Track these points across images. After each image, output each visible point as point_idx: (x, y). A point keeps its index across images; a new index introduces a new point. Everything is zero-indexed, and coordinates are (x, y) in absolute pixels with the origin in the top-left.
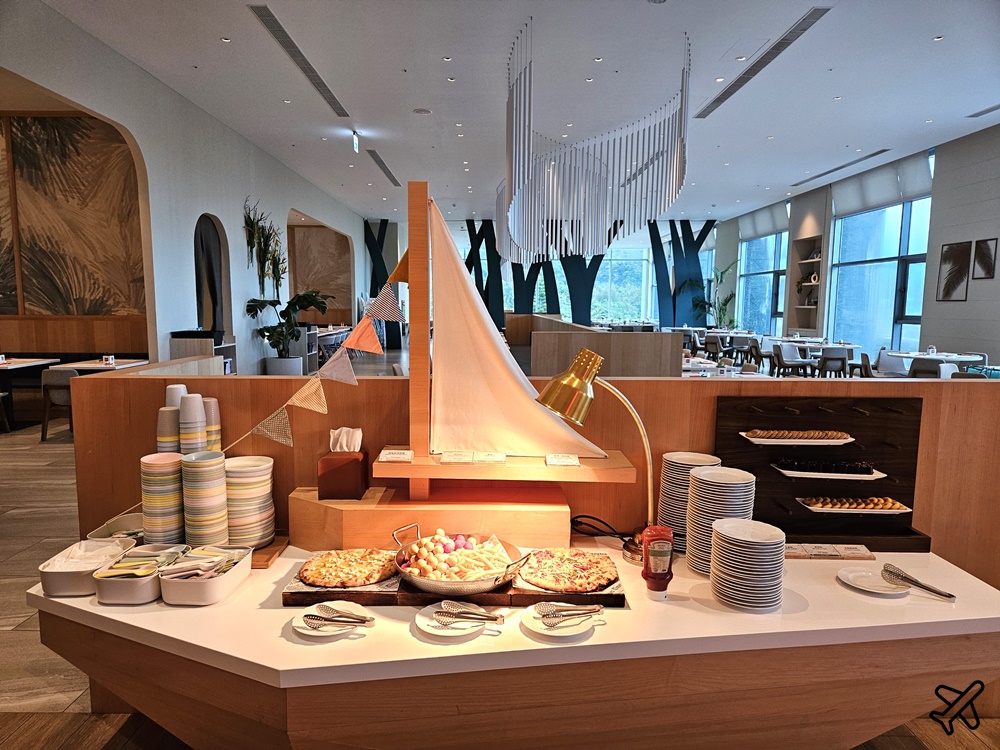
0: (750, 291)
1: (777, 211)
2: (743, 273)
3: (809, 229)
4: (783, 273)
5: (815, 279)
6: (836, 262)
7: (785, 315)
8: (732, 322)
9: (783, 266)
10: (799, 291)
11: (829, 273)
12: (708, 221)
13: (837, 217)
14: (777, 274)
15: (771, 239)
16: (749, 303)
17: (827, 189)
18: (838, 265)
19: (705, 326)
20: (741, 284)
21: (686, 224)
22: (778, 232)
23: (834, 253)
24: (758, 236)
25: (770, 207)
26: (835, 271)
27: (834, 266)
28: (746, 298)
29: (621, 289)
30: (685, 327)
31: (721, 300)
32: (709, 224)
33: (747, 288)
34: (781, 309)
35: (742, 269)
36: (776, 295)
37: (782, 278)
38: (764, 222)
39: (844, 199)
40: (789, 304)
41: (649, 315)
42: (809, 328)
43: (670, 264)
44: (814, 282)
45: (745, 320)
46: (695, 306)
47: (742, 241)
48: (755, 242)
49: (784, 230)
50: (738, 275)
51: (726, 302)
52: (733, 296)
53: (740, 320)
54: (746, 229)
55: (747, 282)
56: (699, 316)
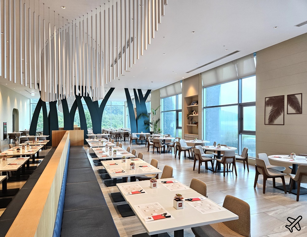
0: (165, 118)
1: (177, 85)
2: (162, 111)
3: (192, 92)
4: (181, 111)
5: (194, 113)
6: (205, 106)
7: (183, 128)
8: (159, 130)
9: (180, 108)
10: (188, 118)
11: (202, 111)
12: (148, 90)
13: (204, 87)
14: (178, 111)
15: (174, 98)
16: (165, 123)
17: (199, 76)
18: (206, 107)
19: (149, 132)
20: (162, 115)
21: (140, 91)
22: (177, 94)
23: (204, 102)
24: (168, 96)
25: (173, 84)
26: (205, 110)
27: (204, 108)
28: (164, 121)
29: (116, 116)
30: (142, 133)
31: (155, 121)
32: (149, 91)
33: (164, 117)
34: (180, 125)
35: (162, 109)
36: (177, 120)
37: (180, 113)
38: (171, 90)
39: (207, 79)
40: (184, 123)
41: (126, 126)
42: (192, 133)
43: (135, 106)
44: (194, 115)
45: (164, 129)
46: (145, 124)
47: (162, 98)
48: (166, 99)
49: (180, 93)
50: (161, 111)
51: (157, 122)
52: (159, 120)
53: (162, 129)
54: (163, 93)
55: (164, 115)
56: (147, 128)
